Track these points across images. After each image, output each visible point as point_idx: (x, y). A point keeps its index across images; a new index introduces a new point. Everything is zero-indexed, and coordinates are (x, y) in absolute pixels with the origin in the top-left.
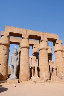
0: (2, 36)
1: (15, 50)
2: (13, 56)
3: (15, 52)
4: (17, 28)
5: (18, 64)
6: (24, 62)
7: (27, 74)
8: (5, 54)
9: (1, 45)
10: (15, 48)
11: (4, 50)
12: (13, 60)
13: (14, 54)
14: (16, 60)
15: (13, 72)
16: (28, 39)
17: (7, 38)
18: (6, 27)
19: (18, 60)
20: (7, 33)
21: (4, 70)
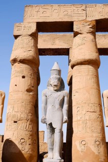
0: (16, 37)
1: (55, 76)
2: (48, 94)
3: (54, 81)
4: (56, 6)
5: (65, 118)
6: (84, 112)
7: (96, 153)
8: (28, 91)
9: (16, 64)
10: (55, 67)
11: (24, 77)
12: (49, 107)
13: (52, 89)
14: (57, 106)
15: (53, 144)
16: (93, 33)
17: (31, 41)
18: (27, 9)
19: (66, 106)
20: (30, 27)
21: (26, 138)
